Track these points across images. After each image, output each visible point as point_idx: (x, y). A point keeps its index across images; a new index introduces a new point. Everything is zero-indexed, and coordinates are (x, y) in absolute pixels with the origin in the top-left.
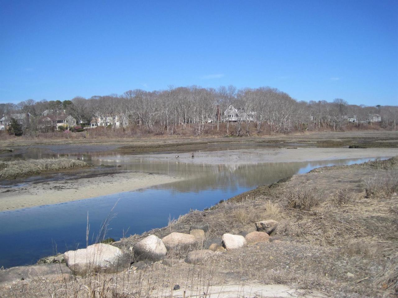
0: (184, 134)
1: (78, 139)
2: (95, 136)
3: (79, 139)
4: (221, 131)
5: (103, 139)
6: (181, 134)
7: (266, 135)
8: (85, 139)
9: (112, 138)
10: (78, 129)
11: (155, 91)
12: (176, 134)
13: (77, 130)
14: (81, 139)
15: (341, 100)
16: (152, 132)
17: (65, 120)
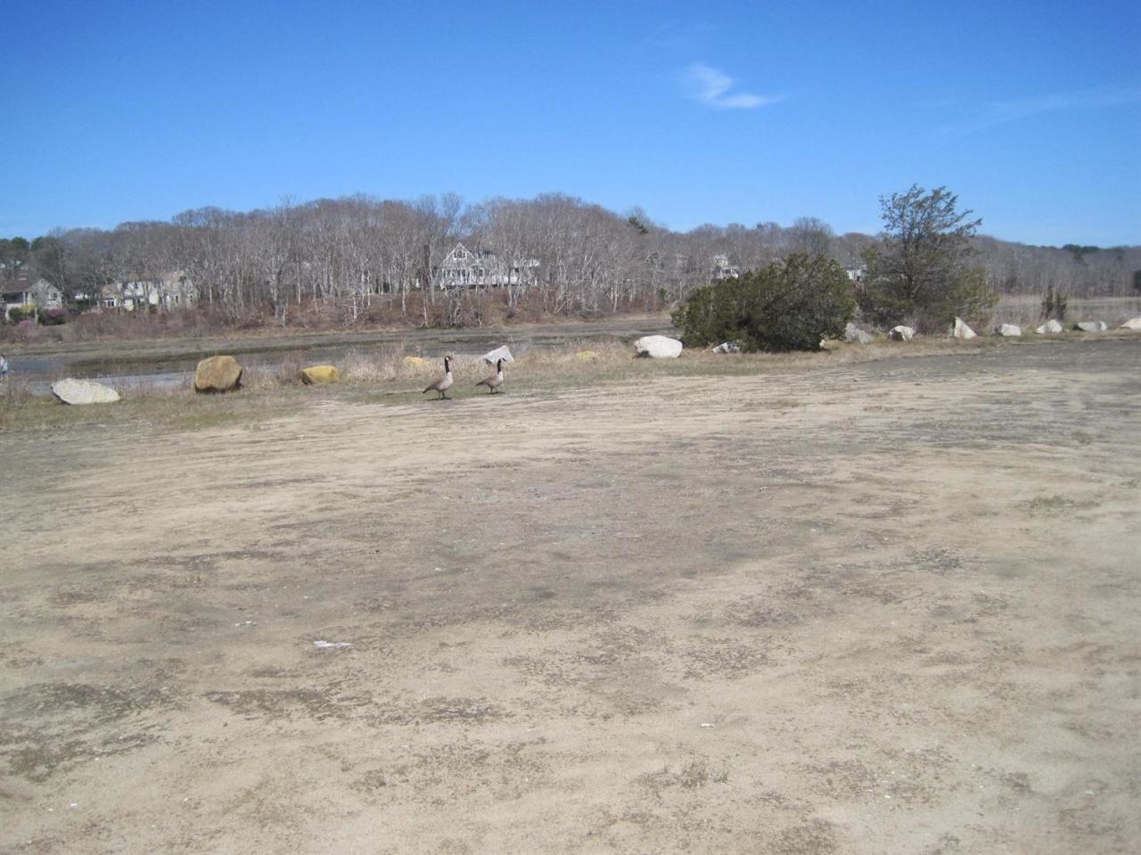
0: (314, 325)
1: (42, 343)
2: (85, 336)
3: (45, 345)
4: (410, 315)
5: (105, 342)
6: (306, 326)
7: (528, 321)
8: (60, 342)
9: (128, 338)
10: (57, 316)
11: (257, 211)
12: (294, 326)
13: (53, 318)
14: (50, 343)
15: (814, 221)
16: (233, 321)
17: (27, 293)
